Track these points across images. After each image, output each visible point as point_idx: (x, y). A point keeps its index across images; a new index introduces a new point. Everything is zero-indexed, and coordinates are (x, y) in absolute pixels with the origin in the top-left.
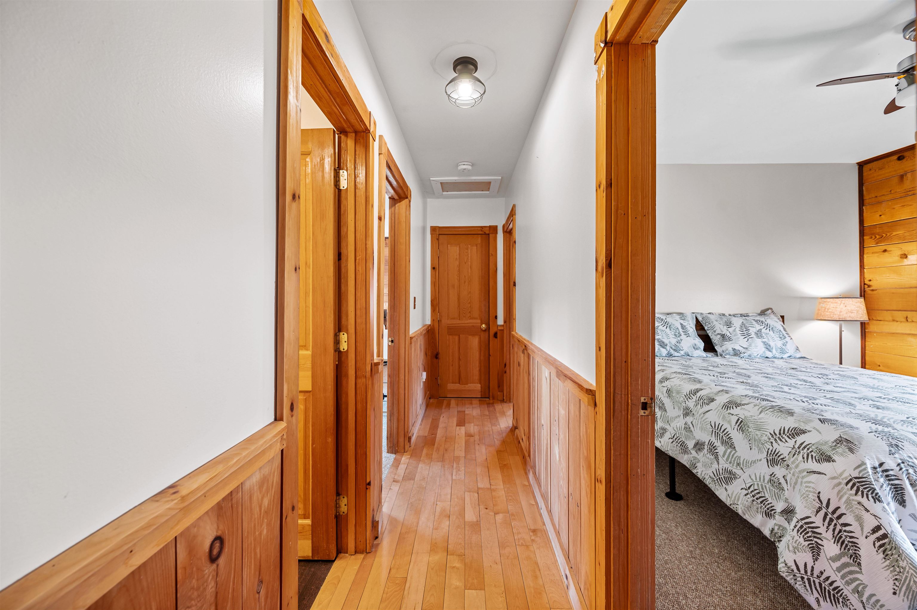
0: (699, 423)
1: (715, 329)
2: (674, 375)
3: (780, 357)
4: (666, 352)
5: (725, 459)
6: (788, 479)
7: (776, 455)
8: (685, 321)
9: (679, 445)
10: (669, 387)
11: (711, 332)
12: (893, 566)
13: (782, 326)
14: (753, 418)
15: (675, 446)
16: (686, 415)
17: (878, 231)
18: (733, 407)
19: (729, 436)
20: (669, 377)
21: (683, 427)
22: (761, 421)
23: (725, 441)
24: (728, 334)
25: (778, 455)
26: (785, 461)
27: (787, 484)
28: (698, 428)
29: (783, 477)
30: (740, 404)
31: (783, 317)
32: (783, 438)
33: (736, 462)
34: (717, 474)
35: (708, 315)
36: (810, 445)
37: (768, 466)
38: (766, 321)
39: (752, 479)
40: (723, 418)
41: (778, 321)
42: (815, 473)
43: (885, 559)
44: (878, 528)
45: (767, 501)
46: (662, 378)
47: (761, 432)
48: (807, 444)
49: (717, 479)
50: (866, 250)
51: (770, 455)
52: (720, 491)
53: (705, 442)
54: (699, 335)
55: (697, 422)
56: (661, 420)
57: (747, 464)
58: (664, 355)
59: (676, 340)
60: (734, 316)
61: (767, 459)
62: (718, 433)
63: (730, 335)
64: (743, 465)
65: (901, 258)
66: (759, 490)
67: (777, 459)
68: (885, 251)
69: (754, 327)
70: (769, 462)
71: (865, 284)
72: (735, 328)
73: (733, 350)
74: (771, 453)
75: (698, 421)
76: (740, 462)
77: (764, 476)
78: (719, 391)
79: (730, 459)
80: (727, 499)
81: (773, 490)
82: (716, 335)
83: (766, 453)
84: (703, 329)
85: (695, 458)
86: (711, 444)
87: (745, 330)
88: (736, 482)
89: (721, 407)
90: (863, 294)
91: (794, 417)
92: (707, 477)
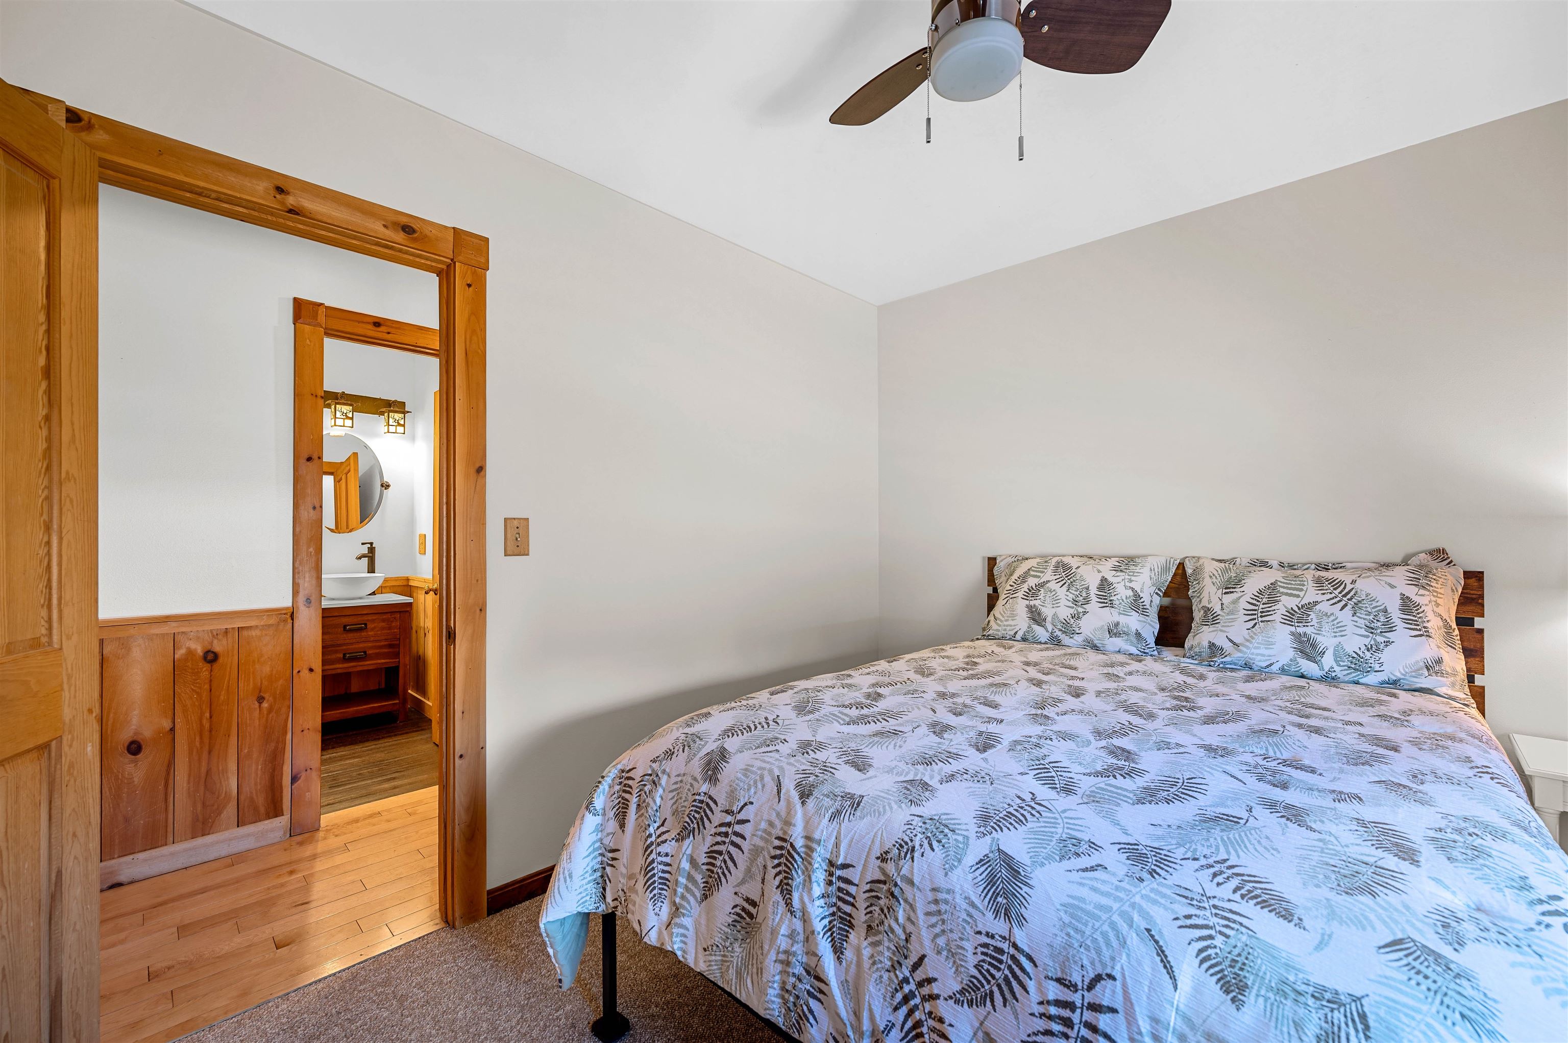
12: (728, 938)
43: (729, 925)
44: (754, 904)
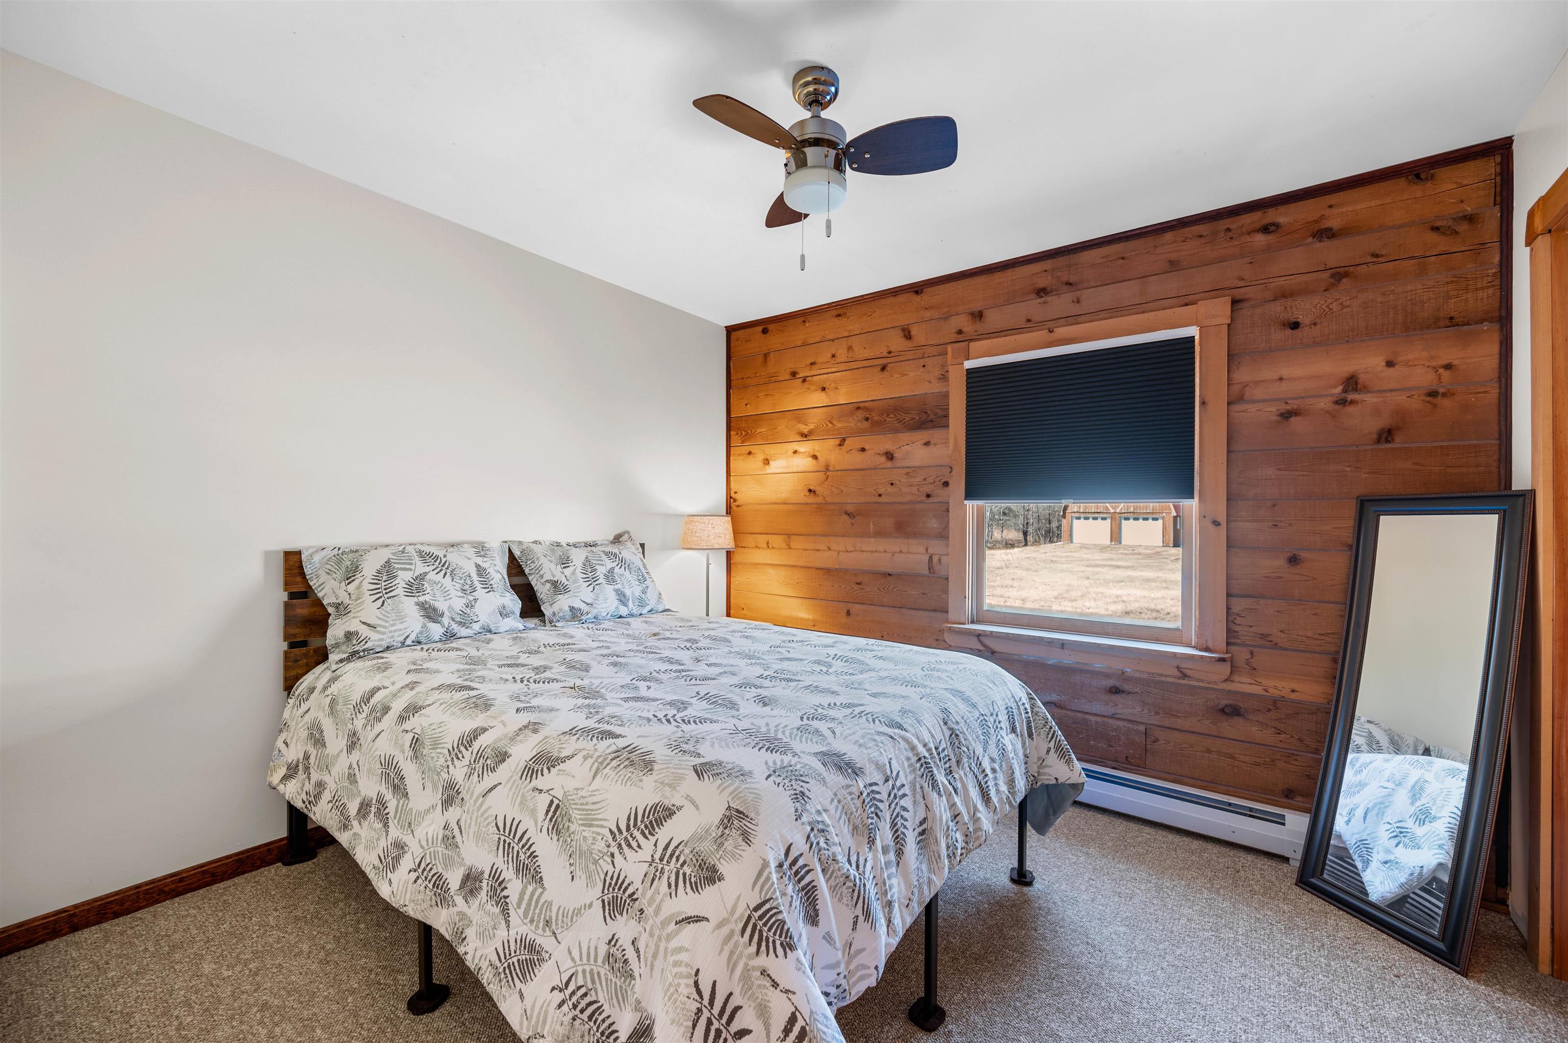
0: (473, 823)
1: (541, 573)
2: (436, 695)
3: (639, 613)
4: (442, 630)
5: (521, 912)
6: (641, 946)
7: (619, 889)
8: (485, 559)
9: (430, 886)
10: (418, 731)
11: (535, 579)
13: (642, 561)
14: (581, 793)
15: (422, 888)
16: (448, 802)
17: (744, 425)
18: (542, 770)
19: (531, 850)
20: (420, 704)
21: (440, 837)
22: (594, 799)
23: (524, 863)
24: (564, 580)
25: (624, 887)
26: (637, 899)
27: (639, 959)
28: (471, 835)
29: (633, 943)
30: (557, 759)
31: (642, 545)
32: (634, 838)
33: (543, 916)
34: (505, 953)
35: (531, 545)
36: (681, 848)
37: (605, 920)
38: (620, 553)
39: (573, 959)
40: (521, 803)
41: (636, 552)
42: (689, 923)
45: (600, 1014)
46: (406, 710)
47: (594, 829)
48: (676, 845)
49: (505, 968)
50: (733, 450)
51: (608, 890)
52: (509, 1001)
53: (482, 873)
54: (513, 587)
55: (468, 821)
56: (396, 822)
57: (565, 919)
58: (437, 638)
59: (464, 601)
60: (574, 546)
61: (603, 901)
62: (509, 844)
63: (566, 583)
64: (557, 924)
65: (764, 463)
66: (587, 987)
67: (622, 898)
68: (750, 453)
69: (603, 565)
70: (607, 908)
71: (731, 497)
72: (575, 569)
73: (571, 610)
74: (610, 884)
75: (471, 818)
76: (551, 917)
77: (596, 948)
78: (520, 730)
79: (531, 912)
80: (521, 1024)
81: (614, 980)
82: (543, 584)
83: (602, 885)
84: (522, 572)
85: (462, 915)
86: (495, 875)
87: (590, 570)
88: (542, 971)
89: (520, 774)
90: (729, 511)
91: (655, 776)
92: (484, 965)
